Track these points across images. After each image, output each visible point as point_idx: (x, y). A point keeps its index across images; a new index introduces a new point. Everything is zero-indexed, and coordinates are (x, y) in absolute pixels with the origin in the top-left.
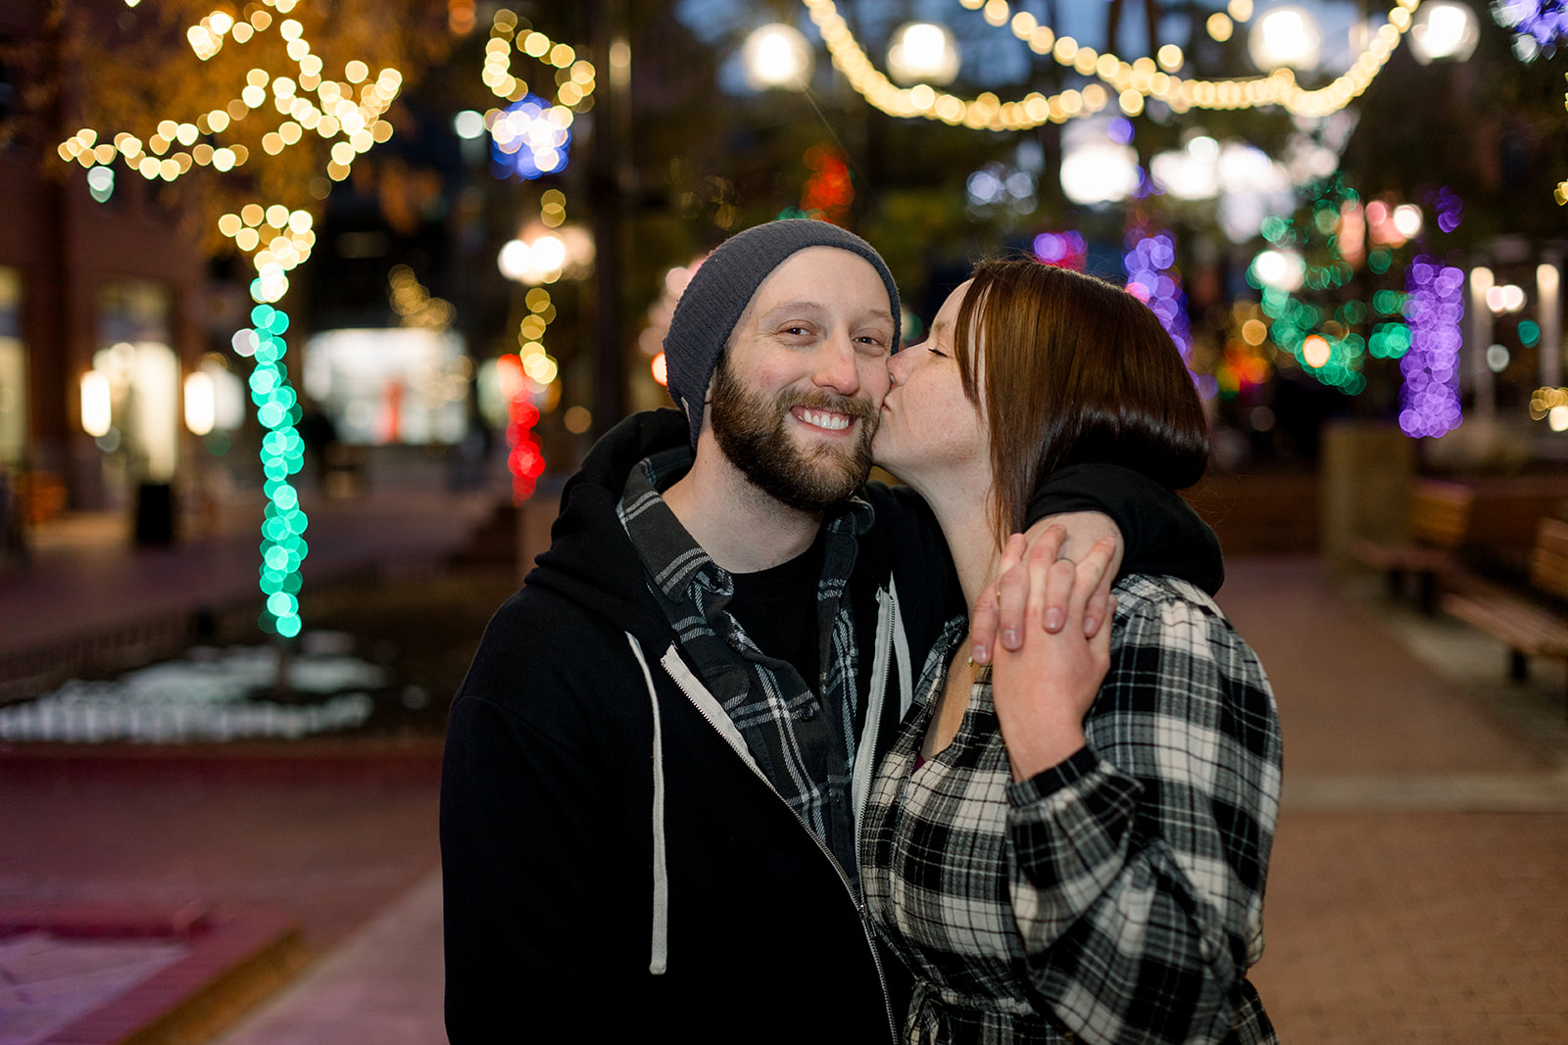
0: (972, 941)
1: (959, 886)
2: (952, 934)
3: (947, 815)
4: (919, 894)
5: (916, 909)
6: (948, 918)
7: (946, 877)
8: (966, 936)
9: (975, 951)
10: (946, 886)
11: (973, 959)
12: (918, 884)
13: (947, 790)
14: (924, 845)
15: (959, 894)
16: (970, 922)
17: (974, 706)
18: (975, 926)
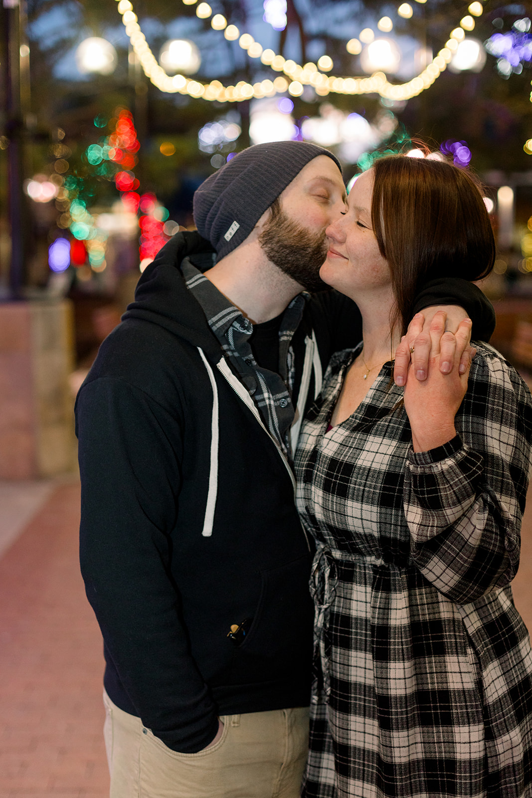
0: (361, 526)
1: (358, 496)
2: (350, 521)
3: (353, 458)
4: (333, 498)
5: (330, 507)
6: (349, 512)
7: (351, 491)
8: (358, 523)
9: (361, 531)
10: (350, 496)
11: (358, 535)
12: (333, 493)
13: (352, 445)
14: (338, 472)
15: (357, 500)
16: (362, 515)
17: (368, 401)
18: (363, 517)
